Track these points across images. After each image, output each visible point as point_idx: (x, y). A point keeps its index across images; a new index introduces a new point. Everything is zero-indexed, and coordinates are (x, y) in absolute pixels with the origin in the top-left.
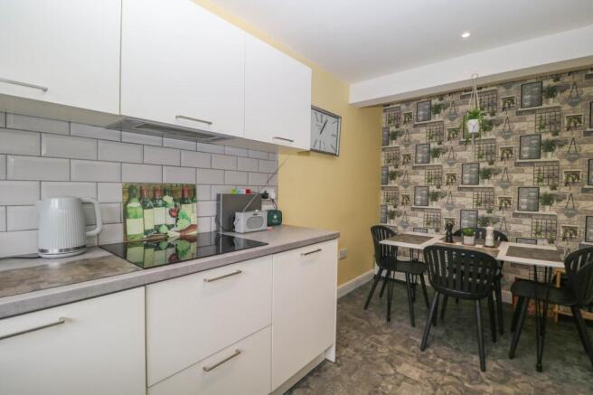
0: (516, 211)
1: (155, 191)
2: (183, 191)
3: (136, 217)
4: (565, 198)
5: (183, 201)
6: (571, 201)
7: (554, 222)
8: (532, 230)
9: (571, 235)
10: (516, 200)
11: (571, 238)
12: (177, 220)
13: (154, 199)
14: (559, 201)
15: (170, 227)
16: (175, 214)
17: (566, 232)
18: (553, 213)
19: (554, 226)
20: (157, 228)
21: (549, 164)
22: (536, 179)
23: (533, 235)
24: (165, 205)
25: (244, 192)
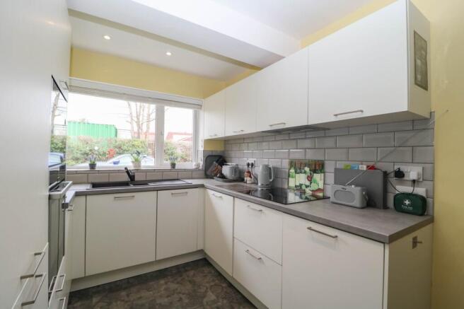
1: (301, 164)
2: (315, 165)
3: (292, 177)
5: (315, 171)
12: (311, 183)
13: (300, 169)
15: (307, 186)
16: (310, 178)
20: (301, 185)
24: (305, 172)
25: (364, 168)
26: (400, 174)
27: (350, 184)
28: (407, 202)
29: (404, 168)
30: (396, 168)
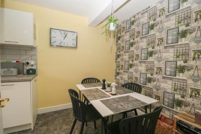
0: (164, 76)
4: (192, 69)
6: (196, 71)
7: (185, 84)
8: (172, 88)
9: (195, 94)
10: (164, 69)
11: (196, 96)
14: (189, 70)
17: (192, 92)
18: (185, 78)
19: (185, 87)
21: (183, 46)
22: (175, 56)
23: (173, 91)
25: (15, 62)
26: (28, 63)
27: (11, 68)
28: (31, 71)
29: (29, 61)
30: (27, 61)
